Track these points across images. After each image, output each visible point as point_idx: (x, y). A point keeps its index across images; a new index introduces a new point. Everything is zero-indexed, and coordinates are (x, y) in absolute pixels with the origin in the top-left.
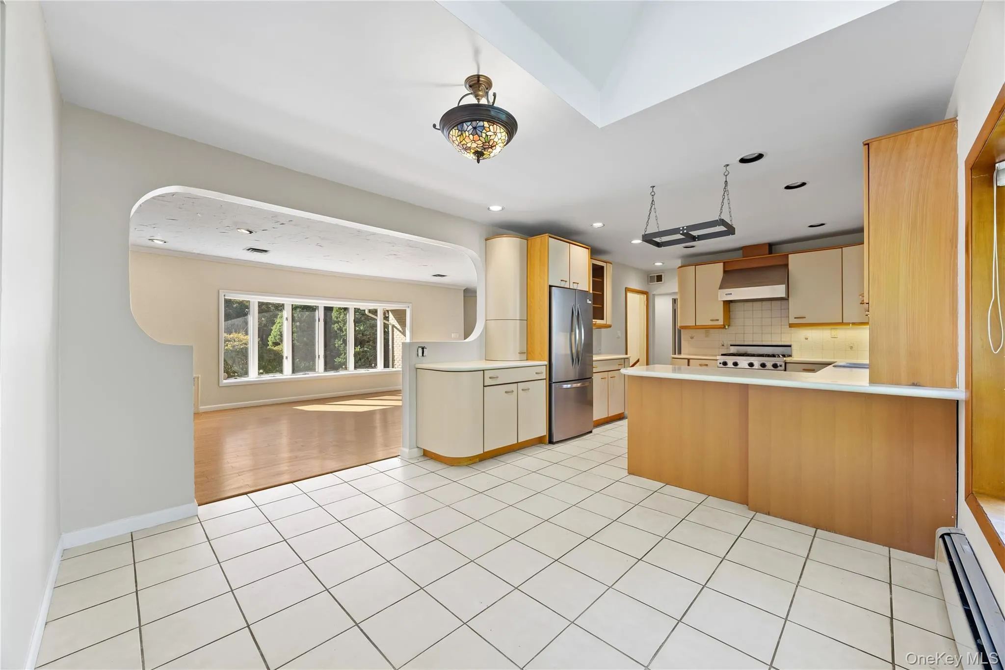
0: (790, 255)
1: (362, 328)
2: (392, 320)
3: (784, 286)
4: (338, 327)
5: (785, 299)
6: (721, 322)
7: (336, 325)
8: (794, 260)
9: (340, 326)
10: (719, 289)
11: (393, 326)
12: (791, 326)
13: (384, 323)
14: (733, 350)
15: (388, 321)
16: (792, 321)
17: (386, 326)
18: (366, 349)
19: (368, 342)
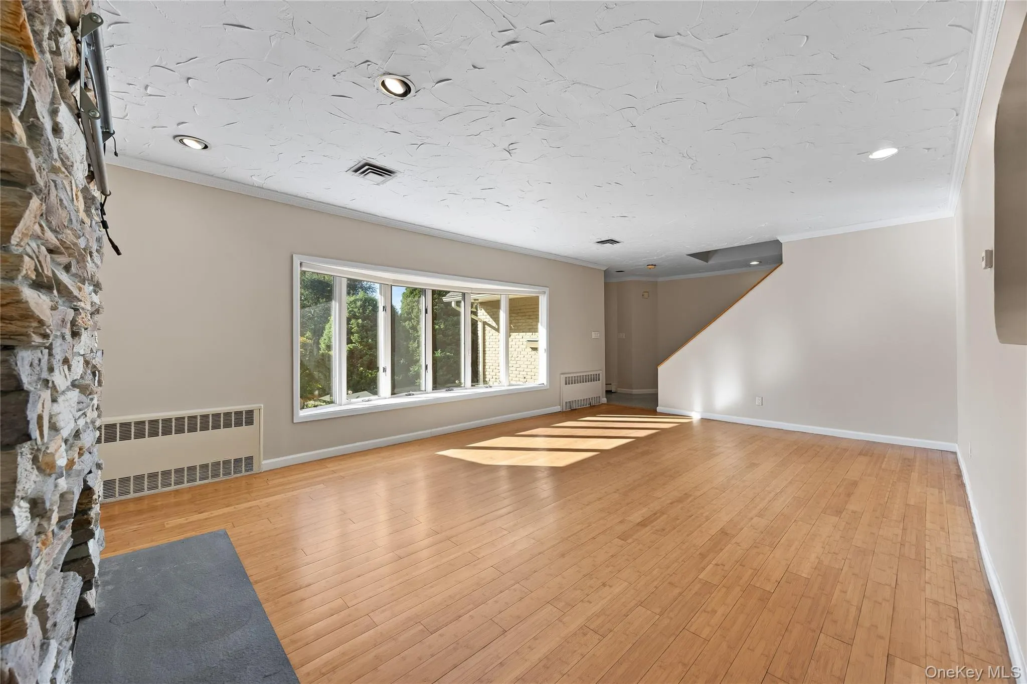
1: (442, 326)
2: (483, 315)
4: (411, 324)
7: (407, 323)
9: (413, 325)
11: (485, 323)
13: (472, 319)
15: (477, 316)
17: (474, 324)
18: (448, 354)
19: (449, 344)
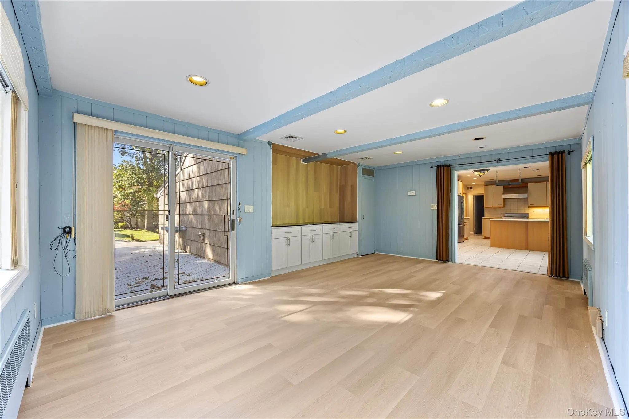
0: (528, 184)
3: (527, 194)
5: (527, 198)
6: (502, 206)
8: (530, 185)
10: (503, 194)
12: (529, 207)
14: (506, 215)
16: (529, 205)
